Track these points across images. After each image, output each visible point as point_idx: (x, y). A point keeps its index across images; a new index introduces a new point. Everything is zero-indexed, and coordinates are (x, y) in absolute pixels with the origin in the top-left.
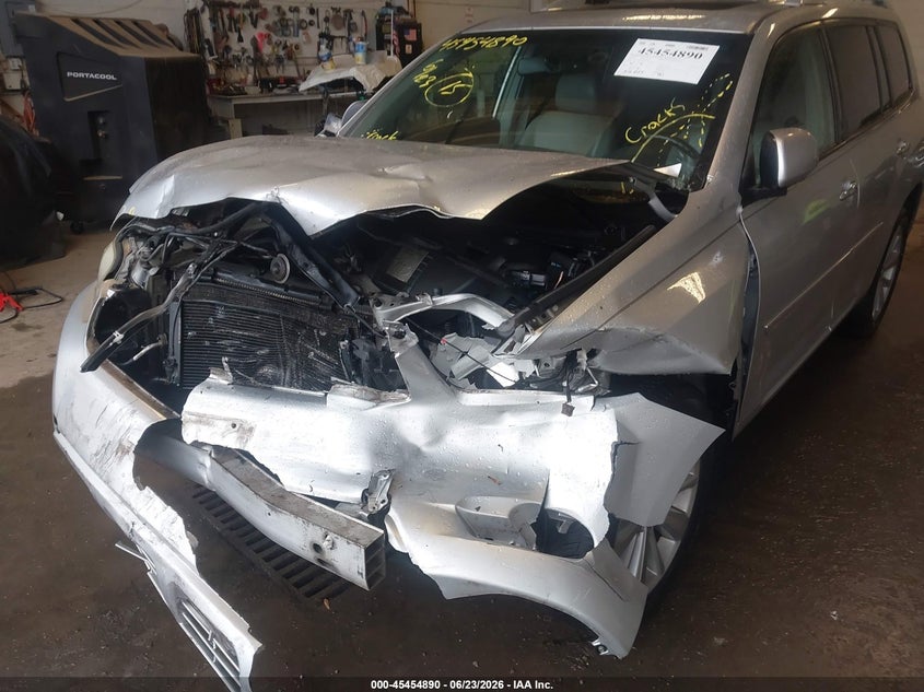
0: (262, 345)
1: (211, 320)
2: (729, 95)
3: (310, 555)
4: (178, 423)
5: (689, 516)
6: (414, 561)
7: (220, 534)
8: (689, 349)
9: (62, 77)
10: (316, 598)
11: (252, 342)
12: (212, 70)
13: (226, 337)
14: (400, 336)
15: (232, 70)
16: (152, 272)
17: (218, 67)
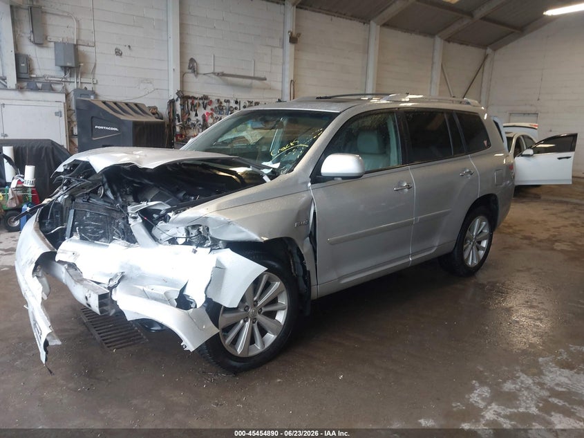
0: (101, 229)
1: (84, 218)
2: (314, 141)
3: (84, 302)
4: (56, 253)
5: (283, 324)
6: (118, 304)
7: (84, 324)
8: (243, 229)
9: (93, 127)
10: (111, 348)
11: (98, 227)
12: (178, 129)
13: (88, 225)
14: (135, 218)
15: (190, 131)
16: (66, 197)
17: (181, 128)
